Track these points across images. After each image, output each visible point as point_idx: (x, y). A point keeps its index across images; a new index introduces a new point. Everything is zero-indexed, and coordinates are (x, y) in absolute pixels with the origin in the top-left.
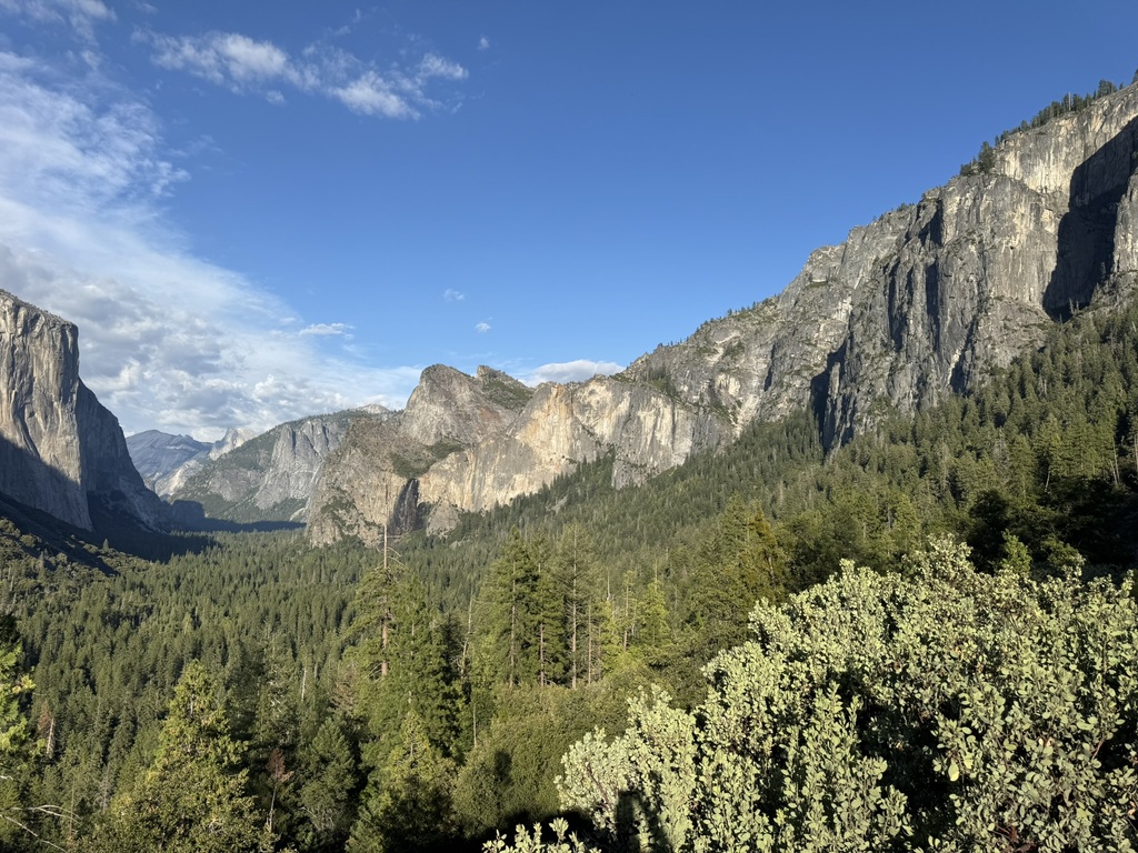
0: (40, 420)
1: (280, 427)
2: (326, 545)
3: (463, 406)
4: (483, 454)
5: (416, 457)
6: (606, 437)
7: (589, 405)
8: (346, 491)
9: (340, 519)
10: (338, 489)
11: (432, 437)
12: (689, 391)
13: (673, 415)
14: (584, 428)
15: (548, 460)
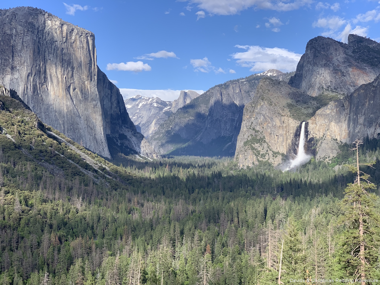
0: (79, 93)
1: (212, 89)
2: (248, 167)
3: (338, 66)
4: (356, 101)
5: (305, 106)
8: (258, 131)
9: (256, 150)
10: (254, 129)
11: (316, 90)
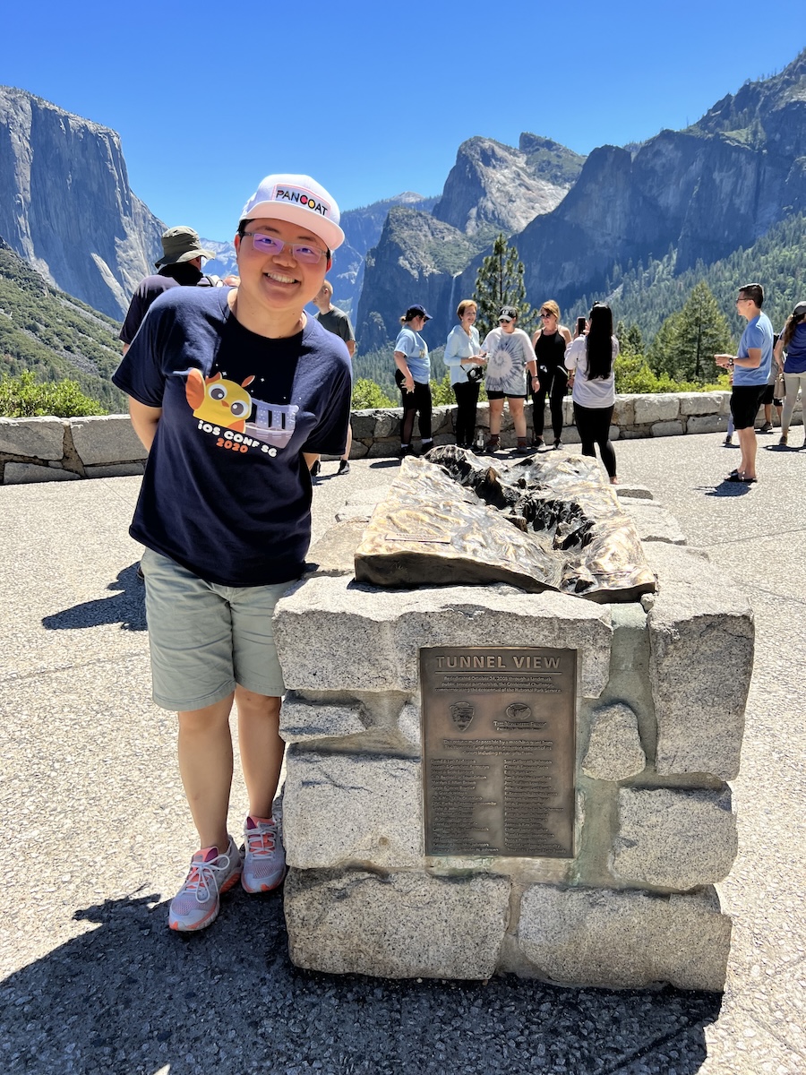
5: (456, 250)
6: (672, 208)
7: (653, 170)
11: (473, 225)
12: (781, 140)
13: (758, 174)
14: (645, 199)
15: (601, 242)
